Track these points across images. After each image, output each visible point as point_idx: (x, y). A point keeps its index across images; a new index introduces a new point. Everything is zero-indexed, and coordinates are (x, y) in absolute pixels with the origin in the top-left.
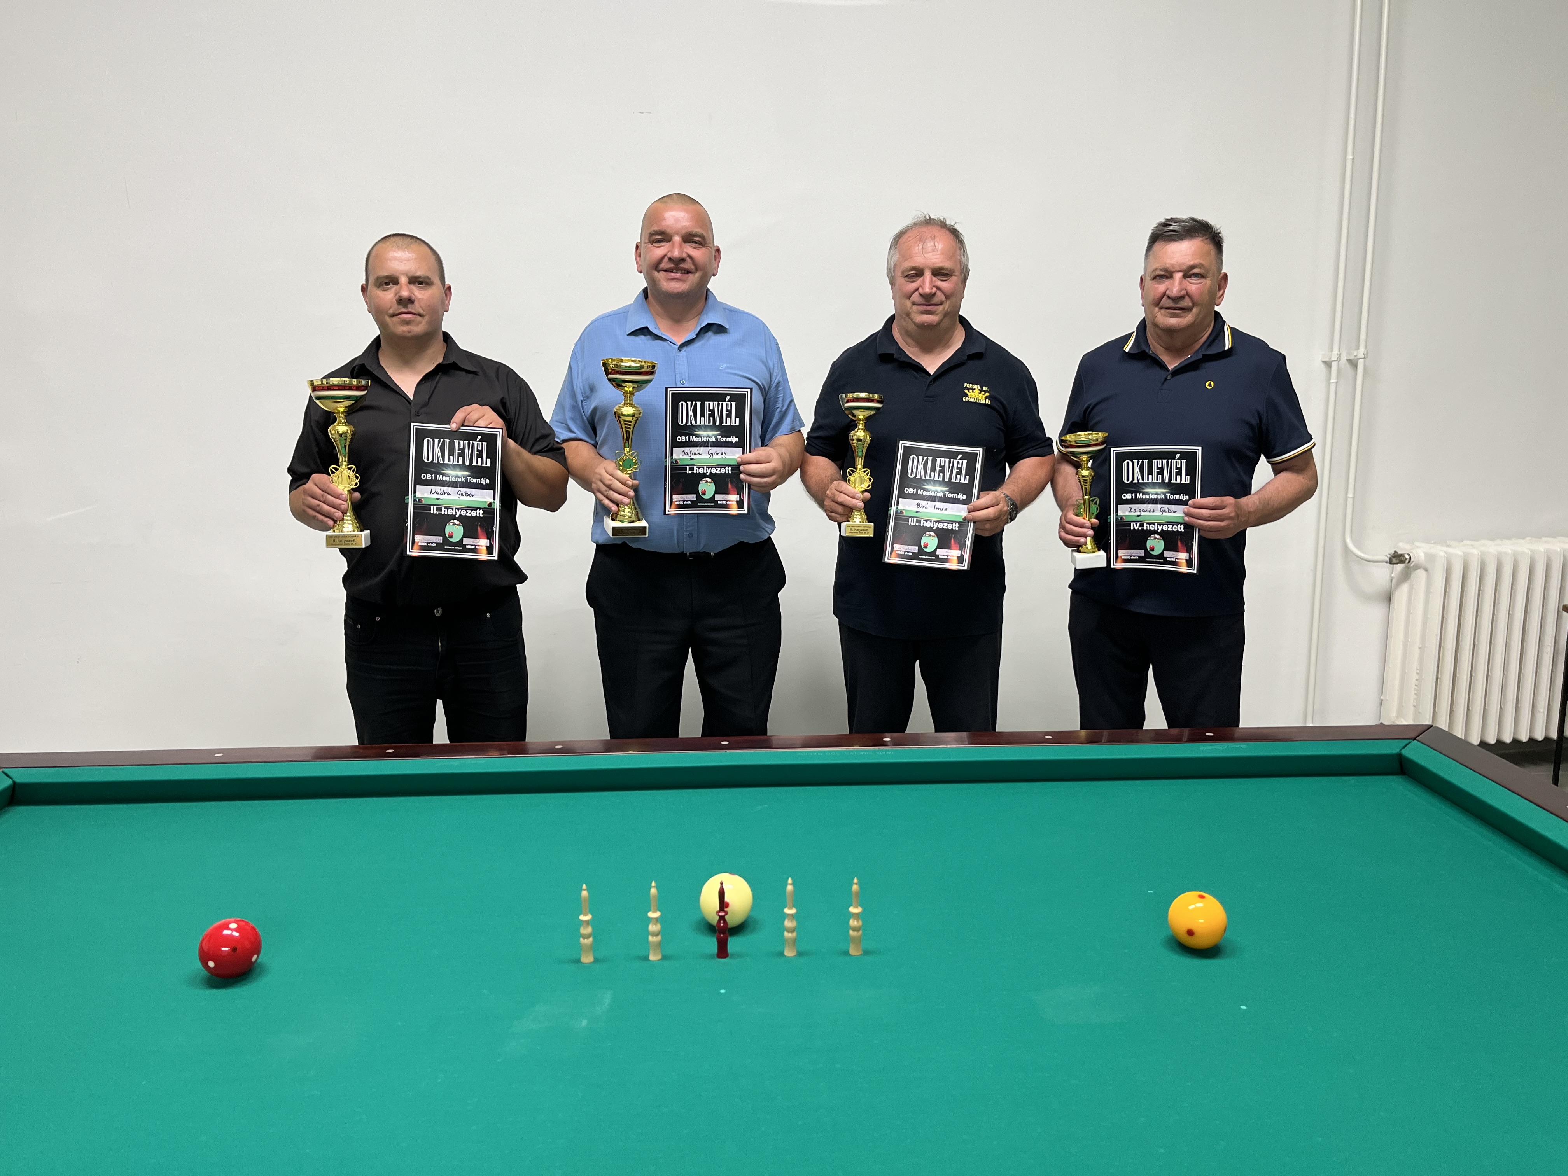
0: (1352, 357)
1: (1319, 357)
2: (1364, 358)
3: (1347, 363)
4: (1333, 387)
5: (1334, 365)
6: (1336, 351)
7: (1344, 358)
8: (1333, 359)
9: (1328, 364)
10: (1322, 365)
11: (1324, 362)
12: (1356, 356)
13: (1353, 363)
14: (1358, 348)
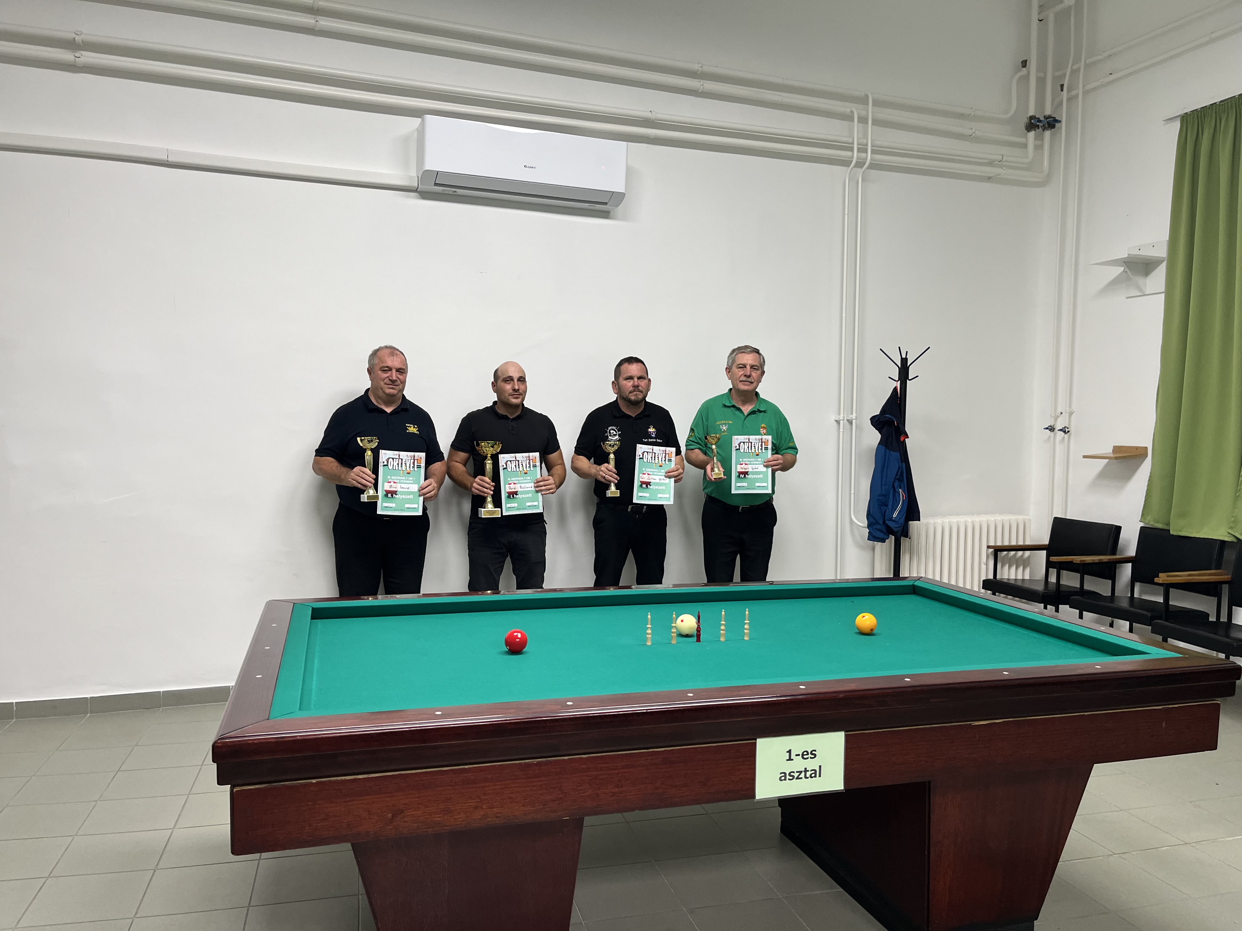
0: (850, 418)
1: (834, 417)
2: (856, 419)
3: (847, 422)
4: (841, 434)
5: (841, 422)
6: (842, 415)
7: (845, 419)
8: (841, 419)
9: (838, 422)
10: (835, 422)
11: (836, 420)
12: (851, 418)
13: (850, 422)
14: (852, 414)
